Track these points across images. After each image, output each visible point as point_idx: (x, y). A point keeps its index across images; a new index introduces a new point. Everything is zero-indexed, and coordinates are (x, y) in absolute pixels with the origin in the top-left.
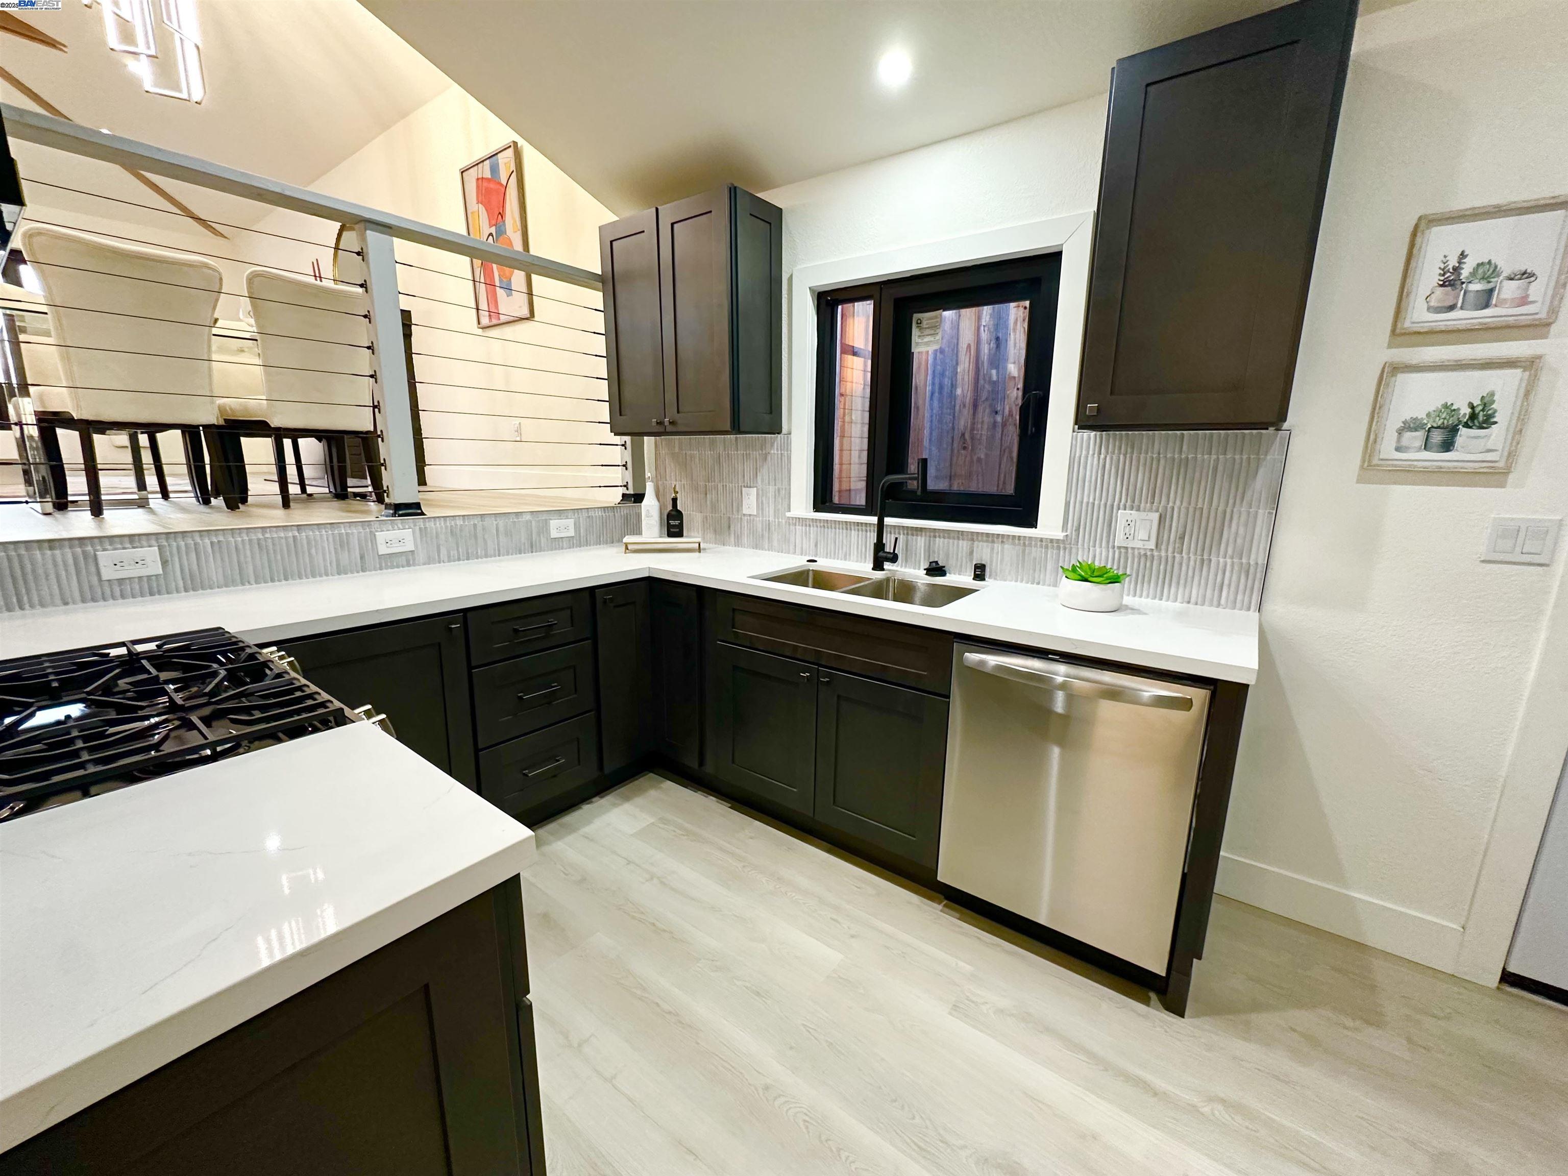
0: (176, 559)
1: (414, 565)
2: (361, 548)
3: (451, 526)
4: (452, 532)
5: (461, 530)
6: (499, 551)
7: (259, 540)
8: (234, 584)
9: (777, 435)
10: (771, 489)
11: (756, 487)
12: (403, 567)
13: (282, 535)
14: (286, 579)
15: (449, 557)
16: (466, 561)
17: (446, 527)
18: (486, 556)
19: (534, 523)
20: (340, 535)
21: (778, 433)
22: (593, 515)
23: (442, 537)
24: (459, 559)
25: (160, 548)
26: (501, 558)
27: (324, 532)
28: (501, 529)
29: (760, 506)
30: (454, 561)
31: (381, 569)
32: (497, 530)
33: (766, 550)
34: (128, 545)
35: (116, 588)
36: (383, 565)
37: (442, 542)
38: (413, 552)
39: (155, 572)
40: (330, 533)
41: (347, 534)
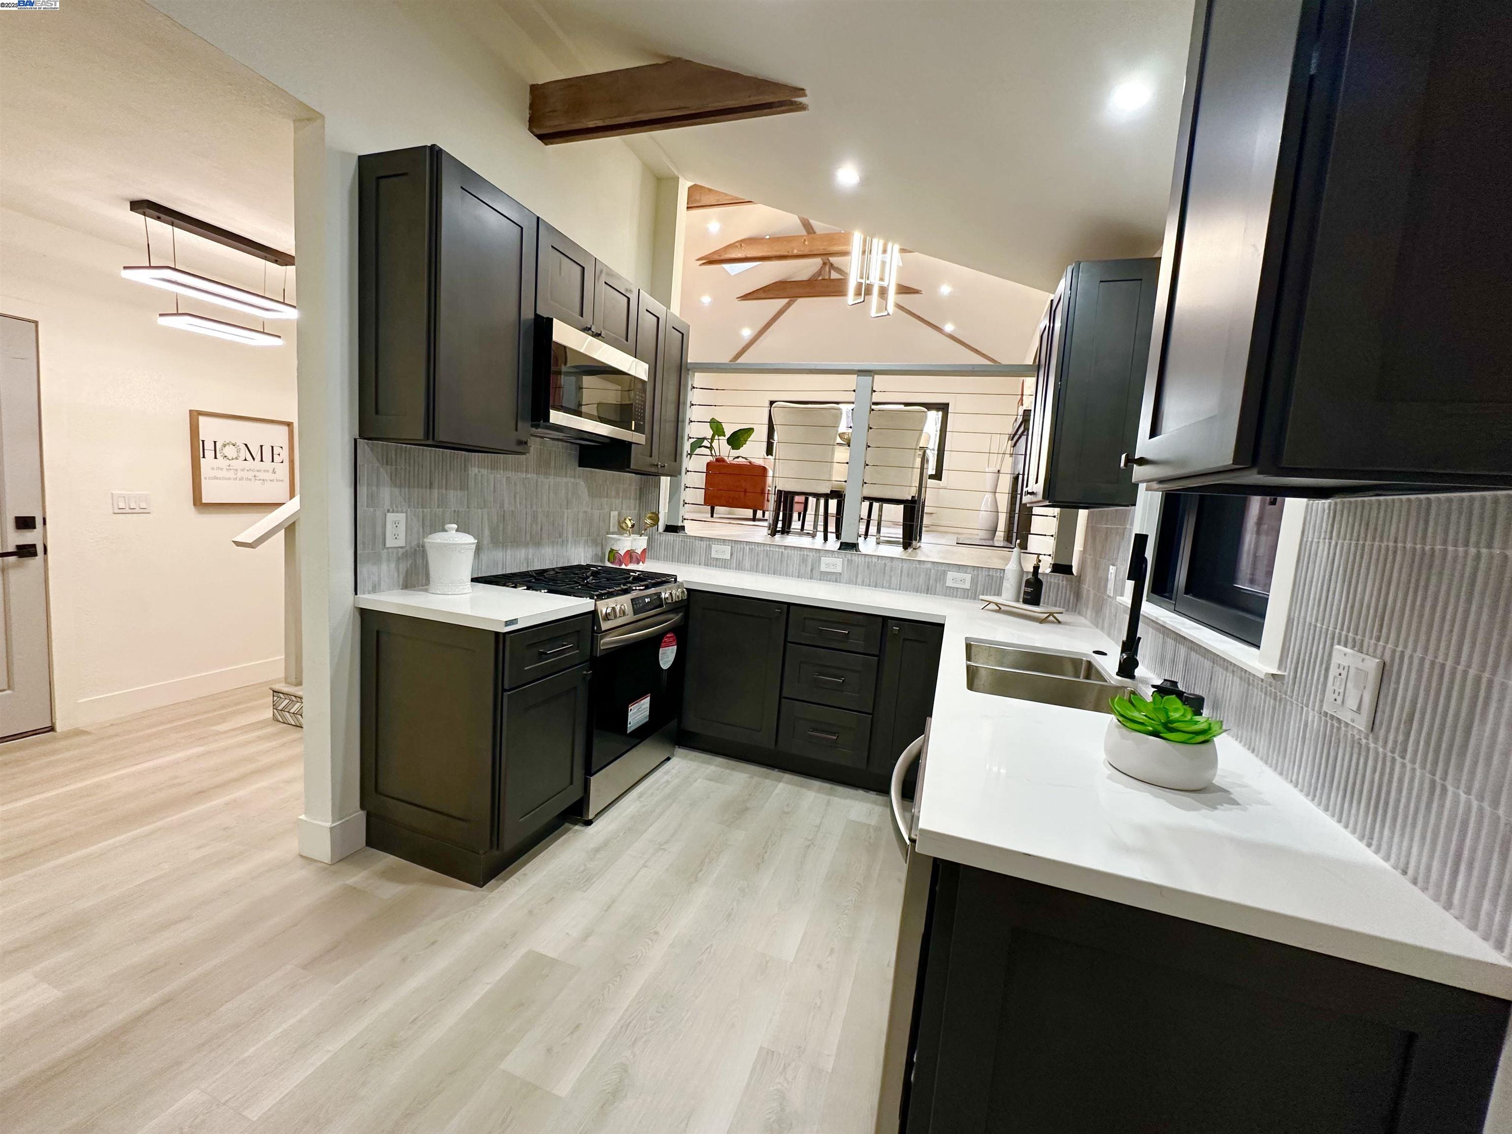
0: (736, 553)
1: (840, 582)
2: (812, 565)
3: (869, 562)
4: (868, 565)
5: (875, 566)
6: (900, 585)
8: (753, 571)
12: (833, 582)
13: (777, 550)
14: (774, 574)
15: (863, 582)
16: (874, 588)
17: (865, 562)
18: (889, 588)
19: (932, 571)
23: (861, 568)
24: (869, 586)
25: (732, 547)
26: (901, 592)
27: (796, 552)
28: (905, 572)
30: (866, 586)
31: (820, 580)
32: (901, 572)
34: (722, 544)
35: (715, 562)
36: (822, 578)
37: (859, 571)
38: (840, 574)
39: (728, 560)
40: (799, 552)
41: (807, 555)
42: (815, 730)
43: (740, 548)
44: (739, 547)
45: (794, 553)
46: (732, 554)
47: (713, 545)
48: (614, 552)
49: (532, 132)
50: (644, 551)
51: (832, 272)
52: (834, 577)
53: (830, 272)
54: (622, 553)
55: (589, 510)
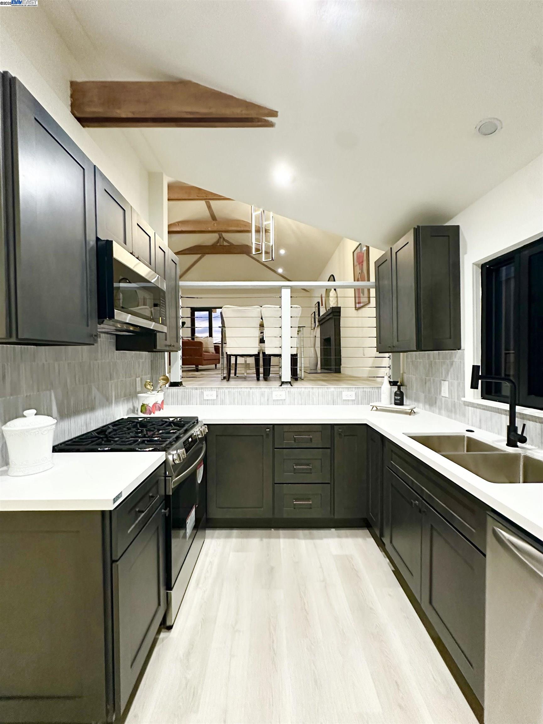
0: (220, 395)
1: (285, 404)
2: (268, 397)
3: (300, 391)
4: (300, 393)
5: (303, 393)
7: (240, 391)
9: (457, 350)
10: (456, 382)
11: (448, 381)
12: (281, 405)
17: (298, 391)
19: (335, 392)
20: (262, 391)
21: (459, 349)
22: (366, 390)
23: (296, 395)
25: (217, 391)
29: (450, 391)
33: (453, 419)
34: (210, 390)
35: (206, 402)
36: (274, 403)
37: (296, 397)
38: (285, 400)
39: (215, 399)
40: (259, 390)
41: (264, 391)
42: (297, 500)
43: (223, 391)
44: (221, 391)
45: (256, 391)
46: (217, 396)
47: (204, 392)
48: (145, 405)
49: (73, 114)
50: (163, 402)
51: (224, 242)
52: (281, 402)
53: (223, 242)
54: (151, 405)
55: (124, 379)
